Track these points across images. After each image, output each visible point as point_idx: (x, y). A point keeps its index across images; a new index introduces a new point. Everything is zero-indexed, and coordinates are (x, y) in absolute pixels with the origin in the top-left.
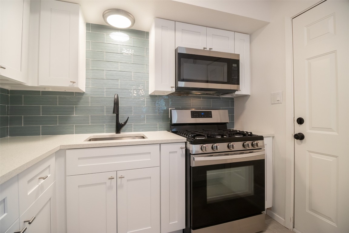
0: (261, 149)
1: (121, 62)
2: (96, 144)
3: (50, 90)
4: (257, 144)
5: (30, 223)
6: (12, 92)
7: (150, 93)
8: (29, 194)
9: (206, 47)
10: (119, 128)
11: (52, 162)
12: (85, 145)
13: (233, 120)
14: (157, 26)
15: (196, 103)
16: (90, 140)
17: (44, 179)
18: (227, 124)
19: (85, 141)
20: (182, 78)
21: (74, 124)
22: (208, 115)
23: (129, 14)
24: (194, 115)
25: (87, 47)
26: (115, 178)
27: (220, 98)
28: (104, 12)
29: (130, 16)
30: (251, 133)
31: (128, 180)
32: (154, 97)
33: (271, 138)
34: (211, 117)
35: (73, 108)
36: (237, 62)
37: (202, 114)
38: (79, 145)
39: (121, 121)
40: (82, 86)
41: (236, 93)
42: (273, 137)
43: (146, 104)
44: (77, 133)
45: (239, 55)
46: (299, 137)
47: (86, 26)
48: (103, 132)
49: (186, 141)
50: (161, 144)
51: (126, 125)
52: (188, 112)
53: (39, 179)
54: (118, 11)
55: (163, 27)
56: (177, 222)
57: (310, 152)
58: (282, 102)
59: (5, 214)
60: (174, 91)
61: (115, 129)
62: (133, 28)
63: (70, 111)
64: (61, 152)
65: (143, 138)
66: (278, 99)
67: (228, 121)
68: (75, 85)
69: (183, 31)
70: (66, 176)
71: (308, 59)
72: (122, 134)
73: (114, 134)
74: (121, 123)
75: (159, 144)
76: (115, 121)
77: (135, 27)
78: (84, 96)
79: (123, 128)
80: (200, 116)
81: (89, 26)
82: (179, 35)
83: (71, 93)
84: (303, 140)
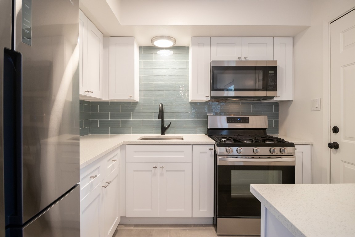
0: (292, 155)
1: (165, 75)
2: (145, 142)
3: (115, 101)
4: (284, 151)
5: (109, 184)
6: (92, 103)
7: (189, 101)
8: (108, 168)
9: (241, 57)
10: (164, 130)
11: (118, 152)
12: (138, 142)
13: (278, 126)
14: (193, 45)
15: (234, 109)
16: (142, 139)
17: (115, 161)
18: (267, 130)
19: (139, 139)
20: (215, 88)
21: (131, 126)
22: (245, 120)
23: (172, 38)
24: (230, 120)
25: (140, 66)
26: (158, 168)
27: (261, 103)
28: (152, 38)
29: (171, 39)
30: (283, 139)
31: (167, 171)
32: (193, 104)
33: (309, 146)
34: (248, 123)
35: (130, 114)
36: (275, 68)
37: (239, 119)
38: (134, 142)
39: (165, 125)
40: (136, 98)
41: (275, 99)
42: (312, 145)
43: (186, 110)
44: (133, 133)
45: (276, 61)
46: (334, 146)
47: (139, 50)
48: (151, 133)
49: (214, 144)
50: (193, 145)
51: (169, 128)
52: (224, 118)
53: (112, 161)
54: (162, 37)
55: (199, 45)
56: (206, 210)
57: (343, 162)
58: (320, 110)
59: (99, 175)
60: (209, 99)
61: (160, 131)
62: (175, 45)
63: (129, 116)
64: (123, 146)
65: (182, 139)
66: (317, 106)
67: (268, 127)
68: (132, 98)
69: (218, 44)
70: (126, 162)
71: (343, 66)
72: (166, 135)
73: (159, 135)
74: (165, 126)
75: (191, 145)
76: (160, 124)
77: (177, 45)
78: (138, 104)
79: (167, 131)
80: (236, 122)
81: (142, 49)
82: (213, 48)
83: (129, 103)
84: (338, 150)
